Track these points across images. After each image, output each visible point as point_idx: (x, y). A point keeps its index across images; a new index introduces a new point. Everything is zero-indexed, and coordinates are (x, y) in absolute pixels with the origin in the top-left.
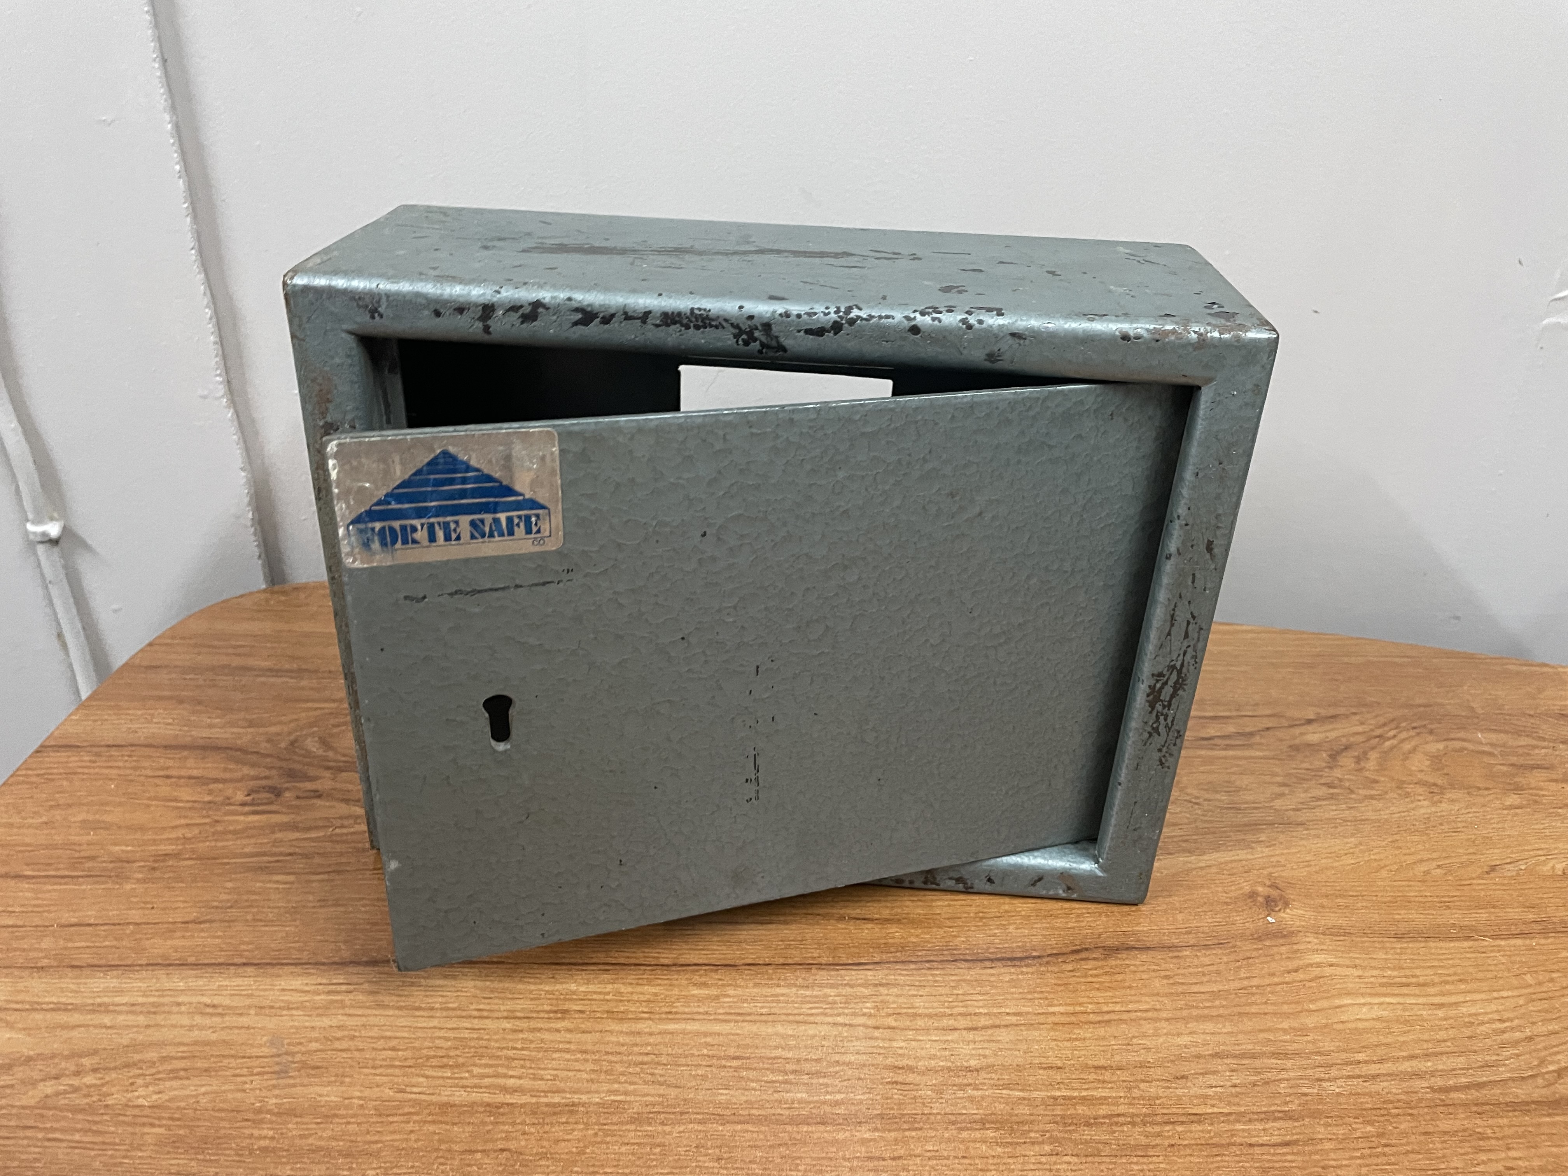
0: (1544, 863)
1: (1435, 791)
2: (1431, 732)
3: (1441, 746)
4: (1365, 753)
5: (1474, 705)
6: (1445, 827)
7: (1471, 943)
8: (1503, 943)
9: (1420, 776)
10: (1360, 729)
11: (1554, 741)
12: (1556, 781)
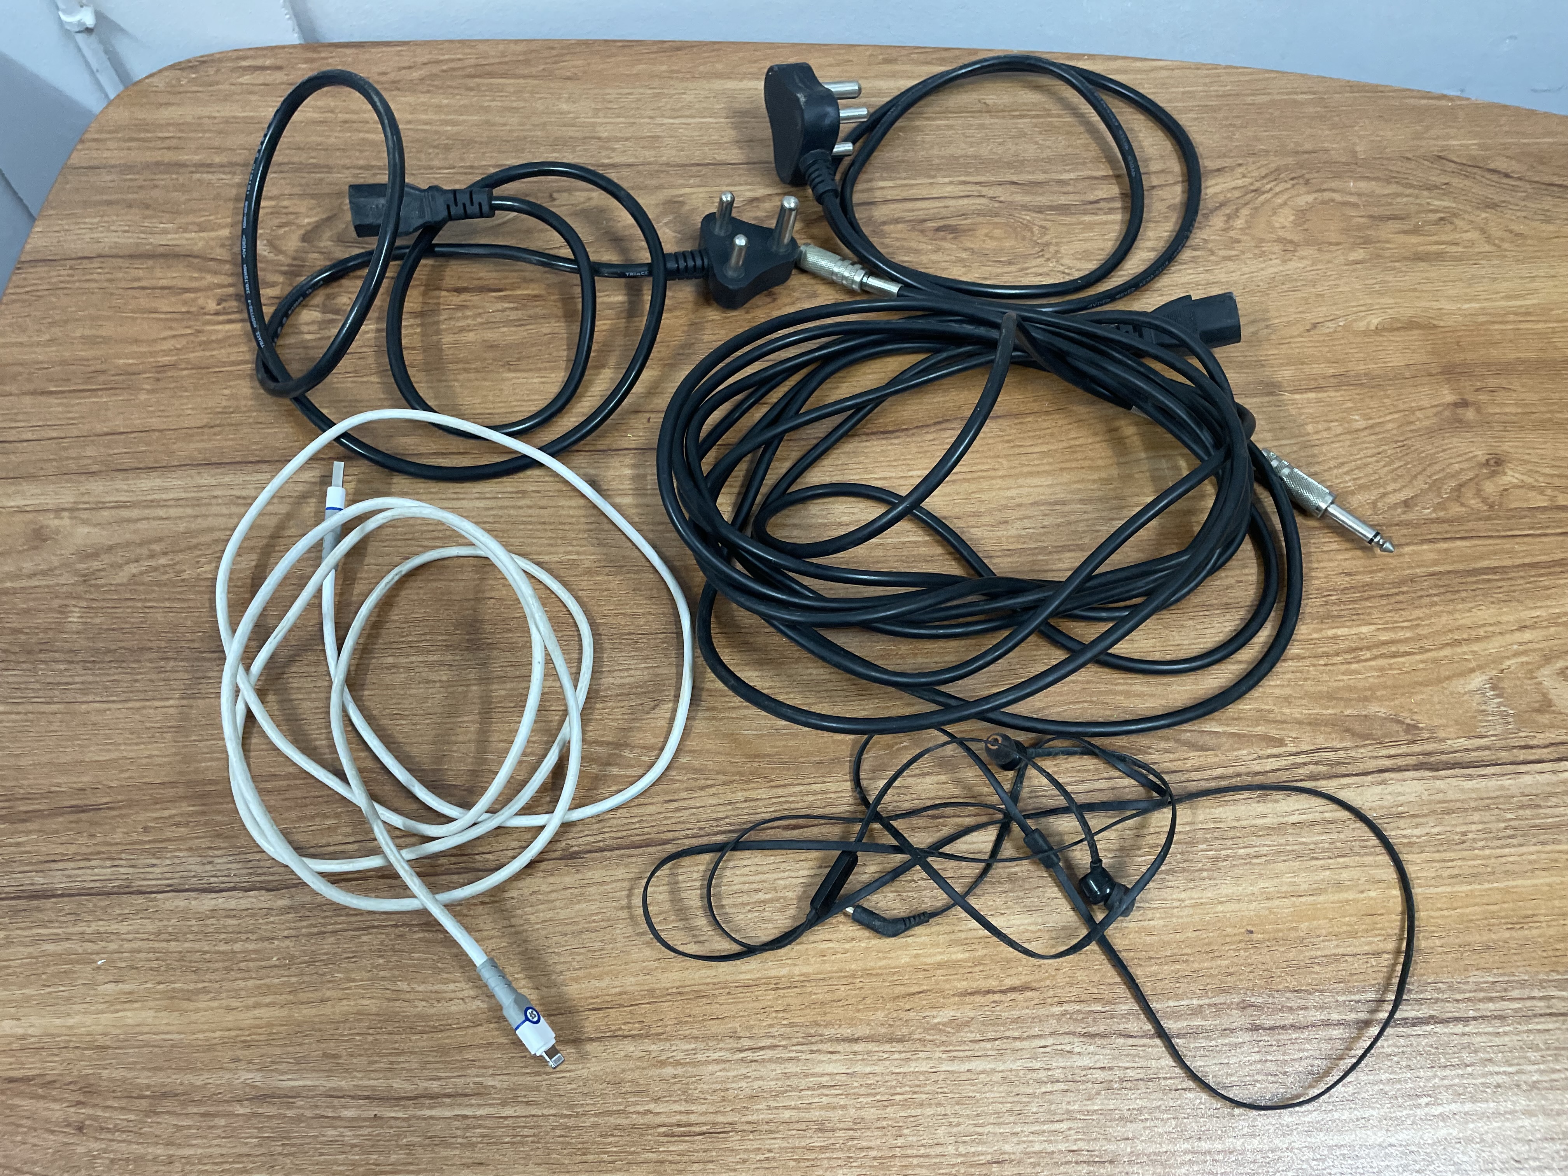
0: (1362, 319)
1: (1289, 247)
2: (1307, 182)
3: (1310, 198)
4: (1237, 210)
5: (1358, 149)
6: (1285, 287)
7: (1271, 398)
8: (1297, 396)
9: (1281, 233)
10: (1240, 183)
11: (1420, 188)
12: (1405, 232)
